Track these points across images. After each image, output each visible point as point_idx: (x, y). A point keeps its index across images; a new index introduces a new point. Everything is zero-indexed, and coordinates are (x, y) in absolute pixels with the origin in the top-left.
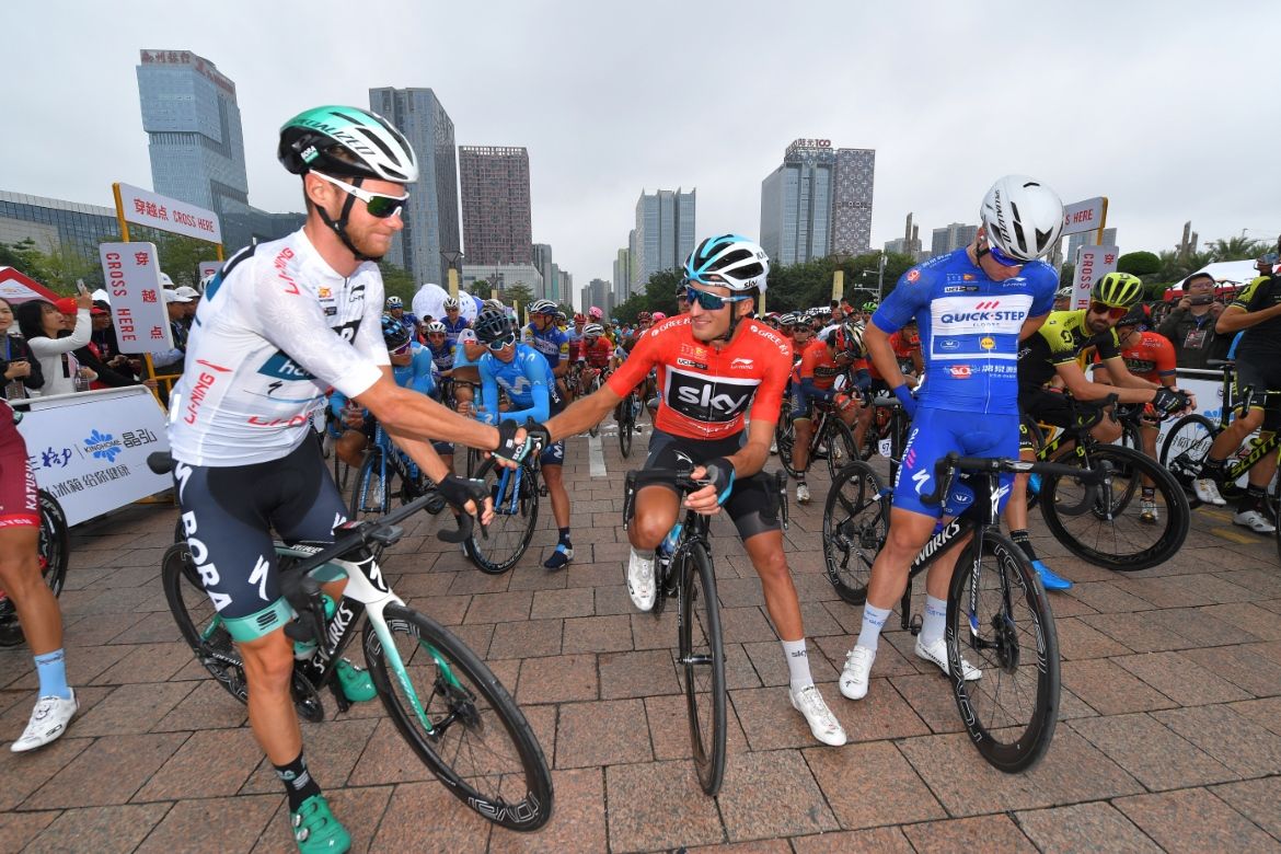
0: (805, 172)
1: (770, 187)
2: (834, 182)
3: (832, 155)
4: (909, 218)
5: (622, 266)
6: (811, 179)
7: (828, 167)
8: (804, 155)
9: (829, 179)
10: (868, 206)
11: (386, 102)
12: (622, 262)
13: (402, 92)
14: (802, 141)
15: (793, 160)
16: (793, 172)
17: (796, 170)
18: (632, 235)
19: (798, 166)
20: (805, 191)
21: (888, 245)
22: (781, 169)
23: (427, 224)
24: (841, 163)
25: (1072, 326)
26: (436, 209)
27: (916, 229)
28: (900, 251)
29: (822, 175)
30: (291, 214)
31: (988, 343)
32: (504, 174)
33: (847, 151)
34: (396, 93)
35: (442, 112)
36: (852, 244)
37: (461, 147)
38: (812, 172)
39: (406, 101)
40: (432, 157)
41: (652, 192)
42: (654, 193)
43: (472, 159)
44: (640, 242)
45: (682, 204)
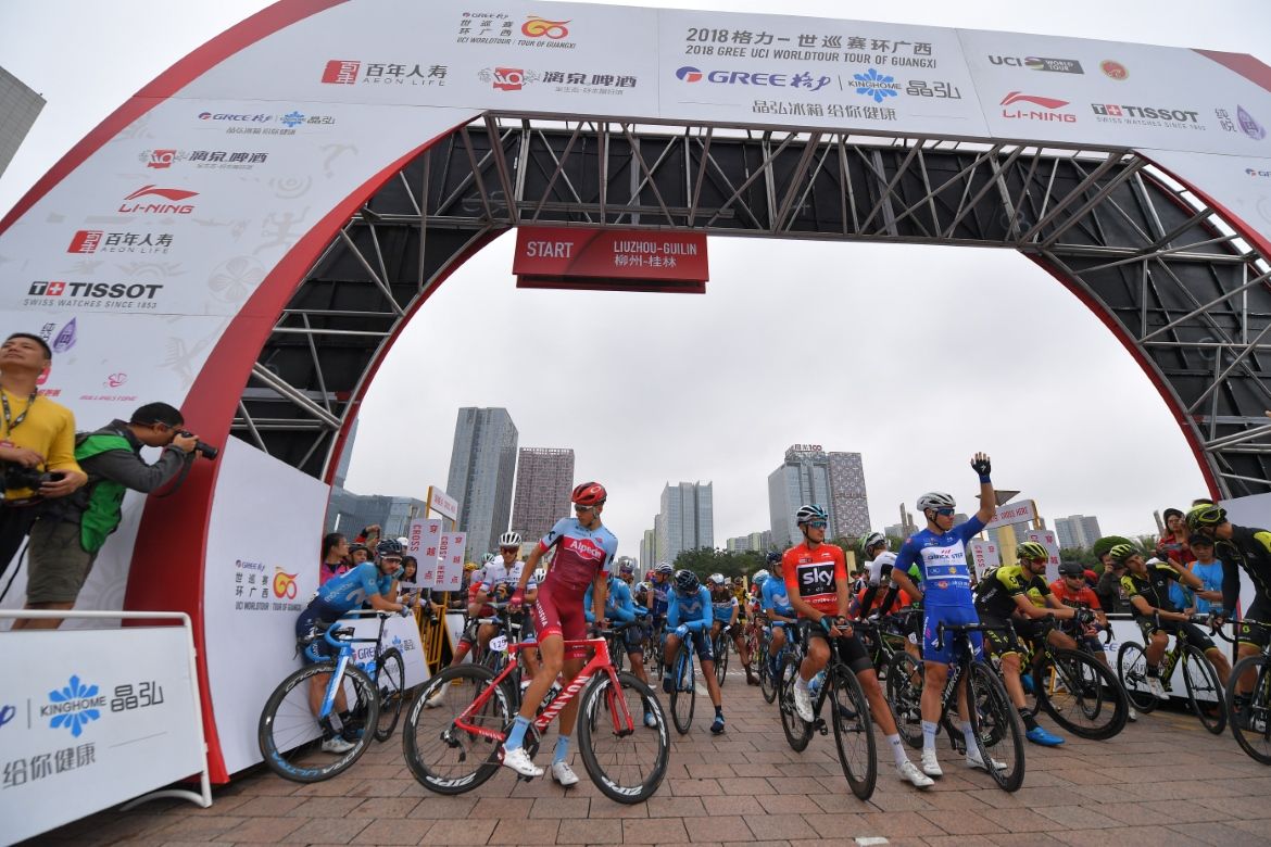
0: (804, 470)
1: (775, 481)
2: (829, 478)
3: (825, 457)
4: (902, 507)
5: (648, 546)
6: (810, 475)
7: (823, 466)
8: (801, 456)
9: (826, 476)
10: (862, 496)
11: (470, 417)
12: (648, 542)
13: (483, 410)
14: (798, 446)
15: (792, 459)
16: (793, 470)
17: (796, 468)
18: (657, 519)
19: (798, 465)
20: (806, 485)
21: (887, 530)
22: (783, 467)
23: (484, 507)
24: (834, 463)
25: (1017, 574)
26: (494, 493)
27: (910, 516)
28: (900, 535)
29: (818, 472)
30: (375, 496)
31: (953, 570)
32: (553, 468)
33: (837, 454)
34: (479, 411)
35: (511, 424)
36: (855, 529)
37: (521, 449)
38: (809, 469)
39: (485, 416)
40: (498, 456)
41: (675, 484)
42: (677, 485)
43: (529, 458)
44: (665, 524)
45: (701, 494)
